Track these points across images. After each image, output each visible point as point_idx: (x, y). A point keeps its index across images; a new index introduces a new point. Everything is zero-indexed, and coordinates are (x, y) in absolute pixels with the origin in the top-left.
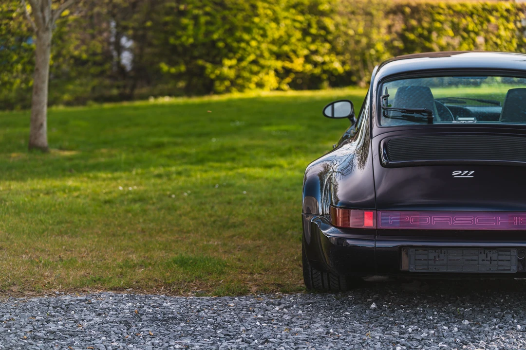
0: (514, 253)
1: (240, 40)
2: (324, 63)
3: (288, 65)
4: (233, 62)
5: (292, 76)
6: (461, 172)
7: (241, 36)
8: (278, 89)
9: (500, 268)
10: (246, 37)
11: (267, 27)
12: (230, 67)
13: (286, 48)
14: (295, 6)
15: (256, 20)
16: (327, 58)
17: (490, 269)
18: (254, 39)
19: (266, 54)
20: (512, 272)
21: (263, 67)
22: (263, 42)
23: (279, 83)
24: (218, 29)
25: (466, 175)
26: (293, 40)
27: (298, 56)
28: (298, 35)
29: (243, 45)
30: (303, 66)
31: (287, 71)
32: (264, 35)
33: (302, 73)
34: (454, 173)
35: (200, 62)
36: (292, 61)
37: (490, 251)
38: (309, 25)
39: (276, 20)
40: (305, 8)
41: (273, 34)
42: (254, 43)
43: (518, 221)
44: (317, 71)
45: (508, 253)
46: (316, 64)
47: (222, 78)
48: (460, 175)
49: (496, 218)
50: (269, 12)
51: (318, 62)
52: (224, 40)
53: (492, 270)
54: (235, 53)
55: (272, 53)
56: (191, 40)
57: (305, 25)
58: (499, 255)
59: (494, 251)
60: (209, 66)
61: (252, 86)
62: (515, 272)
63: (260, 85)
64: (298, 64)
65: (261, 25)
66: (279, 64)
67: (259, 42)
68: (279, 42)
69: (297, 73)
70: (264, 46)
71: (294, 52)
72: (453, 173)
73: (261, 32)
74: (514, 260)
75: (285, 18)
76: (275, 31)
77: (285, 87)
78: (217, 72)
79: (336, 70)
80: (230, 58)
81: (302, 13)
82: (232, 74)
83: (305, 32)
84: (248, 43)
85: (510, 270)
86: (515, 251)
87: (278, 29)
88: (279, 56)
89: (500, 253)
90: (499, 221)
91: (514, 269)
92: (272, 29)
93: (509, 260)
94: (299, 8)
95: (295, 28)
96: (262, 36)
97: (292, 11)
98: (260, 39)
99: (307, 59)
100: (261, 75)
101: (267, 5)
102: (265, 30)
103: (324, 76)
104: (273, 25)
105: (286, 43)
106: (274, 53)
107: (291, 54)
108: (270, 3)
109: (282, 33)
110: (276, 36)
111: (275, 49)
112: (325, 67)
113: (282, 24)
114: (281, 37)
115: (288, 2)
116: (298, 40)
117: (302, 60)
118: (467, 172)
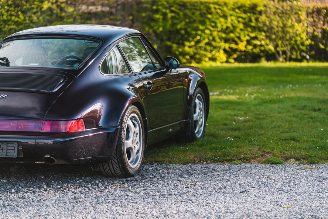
0: (16, 145)
1: (197, 29)
2: (261, 46)
3: (233, 46)
4: (193, 43)
5: (238, 53)
7: (198, 27)
8: (227, 62)
9: (8, 154)
10: (201, 27)
11: (218, 21)
12: (190, 47)
13: (232, 35)
14: (239, 8)
15: (210, 16)
16: (263, 43)
18: (207, 29)
19: (217, 38)
20: (14, 157)
21: (215, 47)
22: (214, 31)
23: (228, 58)
24: (181, 22)
25: (2, 97)
26: (238, 30)
27: (242, 41)
28: (241, 26)
29: (199, 32)
30: (246, 47)
31: (235, 51)
32: (215, 27)
33: (244, 51)
35: (169, 43)
36: (237, 44)
37: (2, 144)
38: (250, 21)
39: (225, 17)
40: (247, 9)
41: (222, 26)
42: (207, 32)
44: (257, 51)
45: (12, 145)
46: (255, 46)
47: (184, 54)
50: (219, 11)
51: (257, 44)
52: (185, 29)
53: (3, 155)
54: (193, 38)
55: (221, 38)
56: (161, 29)
57: (247, 20)
59: (5, 144)
60: (175, 46)
61: (207, 59)
62: (16, 157)
63: (213, 59)
64: (242, 46)
65: (213, 20)
66: (227, 46)
67: (211, 31)
68: (226, 31)
69: (241, 51)
70: (215, 34)
71: (239, 38)
73: (213, 24)
74: (16, 149)
75: (231, 15)
76: (222, 23)
77: (232, 60)
78: (180, 50)
79: (270, 50)
80: (190, 41)
81: (245, 12)
82: (191, 51)
83: (246, 25)
84: (203, 31)
85: (13, 155)
87: (226, 22)
88: (226, 41)
89: (8, 145)
90: (11, 125)
91: (15, 155)
92: (220, 22)
93: (13, 150)
94: (242, 10)
95: (239, 22)
96: (213, 27)
97: (237, 11)
98: (212, 29)
99: (249, 42)
100: (214, 53)
101: (217, 7)
102: (216, 23)
103: (262, 54)
104: (222, 20)
105: (232, 32)
106: (223, 38)
107: (236, 39)
108: (220, 5)
109: (229, 25)
110: (224, 27)
111: (224, 35)
112: (262, 48)
113: (229, 19)
114: (227, 28)
115: (234, 5)
116: (241, 30)
117: (245, 43)
118: (4, 95)
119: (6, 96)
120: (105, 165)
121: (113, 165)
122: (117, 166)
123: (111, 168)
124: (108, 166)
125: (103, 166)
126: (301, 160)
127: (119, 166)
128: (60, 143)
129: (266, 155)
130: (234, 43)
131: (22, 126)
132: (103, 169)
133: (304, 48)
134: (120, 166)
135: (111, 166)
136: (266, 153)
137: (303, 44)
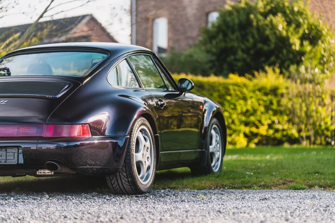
0: (16, 151)
2: (283, 130)
3: (254, 130)
5: (259, 138)
9: (7, 161)
11: (237, 103)
13: (252, 118)
14: (259, 90)
15: (228, 98)
16: (286, 127)
19: (237, 122)
20: (13, 163)
21: (235, 131)
22: (233, 113)
23: (248, 142)
25: (2, 103)
26: (259, 113)
27: (263, 125)
28: (262, 109)
30: (267, 131)
31: (256, 135)
32: (235, 109)
33: (266, 136)
36: (257, 127)
38: (271, 103)
39: (245, 99)
40: (267, 91)
41: (242, 108)
42: (227, 114)
44: (278, 135)
46: (277, 131)
50: (238, 93)
51: (279, 129)
53: (2, 162)
55: (241, 122)
57: (268, 102)
59: (4, 150)
62: (16, 164)
64: (263, 130)
65: (233, 101)
66: (247, 130)
67: (230, 113)
68: (246, 113)
69: (262, 136)
70: (234, 116)
71: (260, 121)
73: (232, 106)
74: (16, 155)
75: (251, 97)
76: (241, 106)
77: (253, 145)
79: (292, 134)
81: (266, 94)
83: (268, 108)
86: (16, 149)
87: (246, 105)
88: (246, 124)
89: (8, 151)
90: (11, 130)
92: (240, 105)
93: (13, 156)
94: (263, 91)
95: (259, 104)
96: (233, 109)
97: (258, 93)
98: (231, 111)
99: (270, 126)
100: (233, 136)
101: (236, 88)
102: (235, 105)
103: (284, 139)
104: (242, 102)
105: (252, 114)
106: (243, 122)
107: (257, 123)
108: (239, 86)
109: (249, 107)
110: (244, 110)
111: (244, 118)
112: (285, 133)
113: (249, 102)
114: (247, 111)
115: (254, 86)
116: (262, 113)
117: (266, 127)
118: (4, 101)
119: (6, 101)
120: (112, 179)
121: (122, 178)
122: (126, 180)
123: (120, 182)
124: (116, 181)
125: (111, 181)
126: (327, 188)
127: (128, 180)
128: (64, 149)
129: (288, 183)
130: (255, 126)
131: (22, 131)
132: (111, 184)
133: (329, 134)
134: (130, 180)
135: (120, 180)
136: (289, 182)
137: (327, 129)
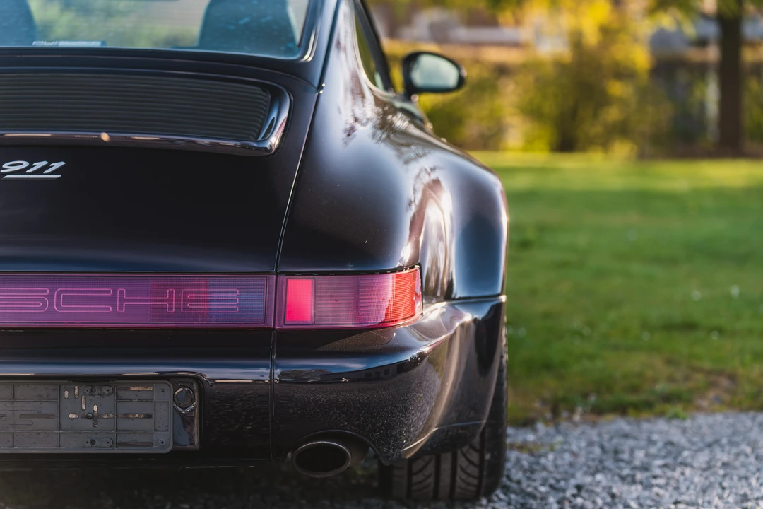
0: (164, 394)
6: (25, 164)
9: (121, 439)
17: (93, 442)
20: (156, 450)
25: (40, 171)
34: (8, 167)
37: (94, 390)
43: (178, 300)
48: (22, 172)
49: (115, 293)
53: (97, 444)
58: (118, 400)
59: (105, 390)
62: (167, 450)
72: (4, 166)
74: (164, 415)
85: (150, 444)
86: (166, 387)
89: (122, 394)
90: (122, 300)
91: (162, 442)
93: (148, 417)
118: (45, 163)
119: (56, 165)
121: (459, 453)
127: (481, 459)
128: (352, 381)
131: (178, 304)
134: (488, 456)
